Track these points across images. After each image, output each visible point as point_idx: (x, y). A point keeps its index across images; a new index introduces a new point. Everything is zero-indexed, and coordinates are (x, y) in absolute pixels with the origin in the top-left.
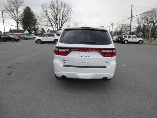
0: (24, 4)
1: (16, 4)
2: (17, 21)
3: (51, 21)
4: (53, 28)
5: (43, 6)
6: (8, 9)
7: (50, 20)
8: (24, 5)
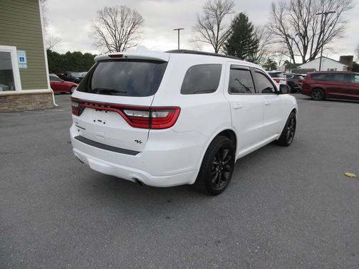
0: (233, 9)
1: (218, 13)
2: (217, 46)
3: (290, 40)
4: (293, 58)
5: (273, 6)
6: (203, 24)
7: (287, 40)
8: (233, 12)
